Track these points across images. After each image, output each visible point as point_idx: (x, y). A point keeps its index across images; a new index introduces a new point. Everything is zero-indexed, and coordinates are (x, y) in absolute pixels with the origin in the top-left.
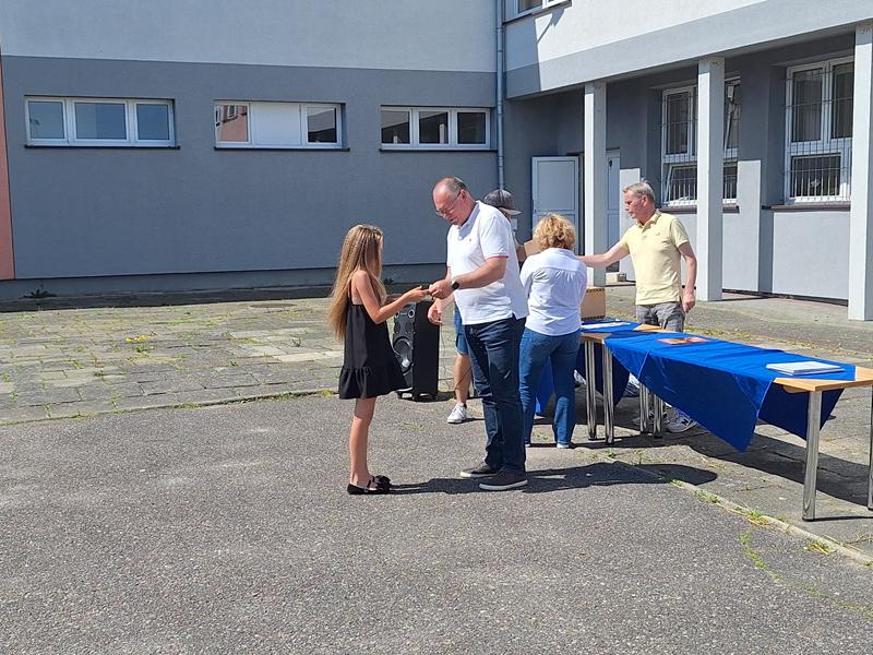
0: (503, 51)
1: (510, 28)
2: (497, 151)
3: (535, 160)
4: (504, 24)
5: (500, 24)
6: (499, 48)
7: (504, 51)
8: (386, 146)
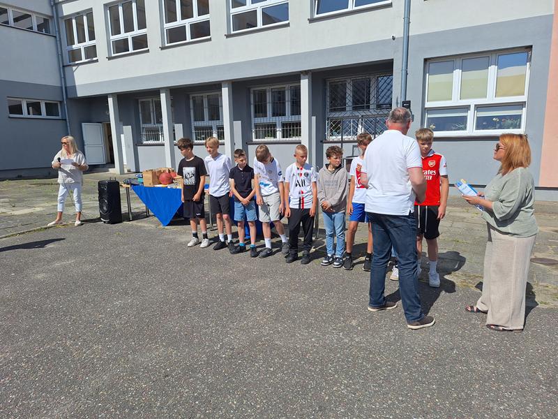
0: (63, 77)
1: (66, 68)
2: (66, 120)
3: (83, 124)
4: (64, 66)
5: (61, 66)
6: (62, 76)
7: (65, 78)
8: (12, 115)
